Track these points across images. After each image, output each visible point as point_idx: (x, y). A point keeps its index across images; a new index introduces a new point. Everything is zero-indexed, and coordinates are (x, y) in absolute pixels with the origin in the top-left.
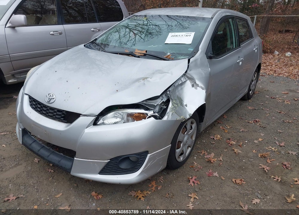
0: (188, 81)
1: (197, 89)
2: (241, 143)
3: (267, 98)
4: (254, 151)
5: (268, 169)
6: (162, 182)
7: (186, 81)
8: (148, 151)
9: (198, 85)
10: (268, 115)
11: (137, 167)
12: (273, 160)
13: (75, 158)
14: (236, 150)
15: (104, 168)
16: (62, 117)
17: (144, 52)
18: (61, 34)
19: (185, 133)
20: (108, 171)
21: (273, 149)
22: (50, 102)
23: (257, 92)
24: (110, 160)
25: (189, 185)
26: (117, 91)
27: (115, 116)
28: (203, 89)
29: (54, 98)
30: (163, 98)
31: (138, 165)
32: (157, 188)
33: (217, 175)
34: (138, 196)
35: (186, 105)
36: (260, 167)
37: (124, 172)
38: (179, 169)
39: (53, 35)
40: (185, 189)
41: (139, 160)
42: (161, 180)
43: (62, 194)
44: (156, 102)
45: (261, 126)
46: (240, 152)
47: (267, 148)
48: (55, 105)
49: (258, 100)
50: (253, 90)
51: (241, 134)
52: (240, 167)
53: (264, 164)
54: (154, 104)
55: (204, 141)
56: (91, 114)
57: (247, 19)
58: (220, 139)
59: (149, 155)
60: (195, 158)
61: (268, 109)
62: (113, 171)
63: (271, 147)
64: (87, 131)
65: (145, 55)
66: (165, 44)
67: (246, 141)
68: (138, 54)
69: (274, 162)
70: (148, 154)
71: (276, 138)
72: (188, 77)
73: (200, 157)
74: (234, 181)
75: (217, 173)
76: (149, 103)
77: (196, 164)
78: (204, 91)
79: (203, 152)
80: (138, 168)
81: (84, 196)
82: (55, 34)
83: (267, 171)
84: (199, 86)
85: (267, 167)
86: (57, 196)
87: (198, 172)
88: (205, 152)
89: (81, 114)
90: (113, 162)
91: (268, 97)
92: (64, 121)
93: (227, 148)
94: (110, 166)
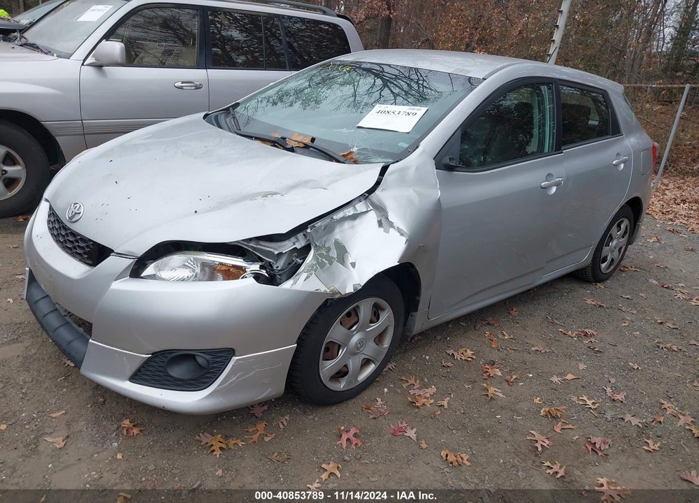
0: (373, 212)
1: (388, 232)
2: (514, 377)
3: (651, 286)
4: (538, 399)
5: (545, 445)
6: (281, 426)
7: (367, 212)
8: (233, 349)
9: (391, 225)
10: (626, 325)
11: (206, 380)
12: (570, 426)
13: (90, 341)
14: (492, 390)
15: (139, 370)
16: (85, 253)
17: (308, 141)
18: (197, 87)
19: (354, 328)
20: (146, 377)
21: (590, 403)
22: (74, 220)
23: (633, 269)
24: (152, 354)
25: (337, 446)
26: (196, 212)
27: (185, 265)
28: (402, 234)
29: (80, 213)
30: (298, 240)
31: (208, 375)
32: (262, 437)
33: (413, 436)
34: (212, 445)
35: (353, 265)
36: (528, 438)
37: (178, 385)
38: (334, 408)
39: (181, 88)
40: (322, 451)
41: (211, 366)
42: (282, 422)
43: (64, 412)
44: (280, 247)
45: (589, 347)
46: (501, 395)
47: (575, 399)
48: (78, 228)
49: (623, 286)
50: (613, 260)
51: (528, 357)
52: (480, 429)
53: (542, 433)
54: (272, 250)
55: (427, 357)
56: (129, 252)
57: (607, 90)
58: (470, 359)
59: (235, 358)
60: (386, 390)
61: (635, 312)
62: (155, 380)
63: (585, 398)
64: (117, 285)
65: (306, 147)
66: (358, 127)
67: (530, 373)
68: (291, 144)
69: (569, 431)
70: (234, 355)
71: (613, 381)
72: (373, 204)
73: (399, 391)
74: (444, 457)
75: (415, 430)
76: (263, 248)
77: (381, 403)
78: (404, 239)
79: (411, 382)
80: (206, 382)
81: (105, 425)
82: (185, 88)
83: (540, 449)
84: (393, 227)
85: (546, 441)
86: (54, 415)
87: (374, 421)
88: (416, 382)
89: (113, 251)
90: (157, 359)
91: (655, 282)
92: (87, 262)
93: (475, 382)
94: (151, 369)
